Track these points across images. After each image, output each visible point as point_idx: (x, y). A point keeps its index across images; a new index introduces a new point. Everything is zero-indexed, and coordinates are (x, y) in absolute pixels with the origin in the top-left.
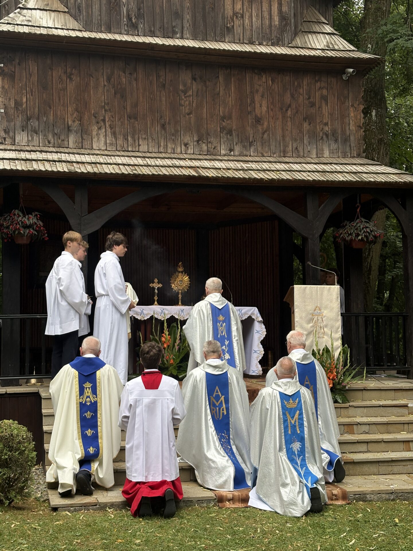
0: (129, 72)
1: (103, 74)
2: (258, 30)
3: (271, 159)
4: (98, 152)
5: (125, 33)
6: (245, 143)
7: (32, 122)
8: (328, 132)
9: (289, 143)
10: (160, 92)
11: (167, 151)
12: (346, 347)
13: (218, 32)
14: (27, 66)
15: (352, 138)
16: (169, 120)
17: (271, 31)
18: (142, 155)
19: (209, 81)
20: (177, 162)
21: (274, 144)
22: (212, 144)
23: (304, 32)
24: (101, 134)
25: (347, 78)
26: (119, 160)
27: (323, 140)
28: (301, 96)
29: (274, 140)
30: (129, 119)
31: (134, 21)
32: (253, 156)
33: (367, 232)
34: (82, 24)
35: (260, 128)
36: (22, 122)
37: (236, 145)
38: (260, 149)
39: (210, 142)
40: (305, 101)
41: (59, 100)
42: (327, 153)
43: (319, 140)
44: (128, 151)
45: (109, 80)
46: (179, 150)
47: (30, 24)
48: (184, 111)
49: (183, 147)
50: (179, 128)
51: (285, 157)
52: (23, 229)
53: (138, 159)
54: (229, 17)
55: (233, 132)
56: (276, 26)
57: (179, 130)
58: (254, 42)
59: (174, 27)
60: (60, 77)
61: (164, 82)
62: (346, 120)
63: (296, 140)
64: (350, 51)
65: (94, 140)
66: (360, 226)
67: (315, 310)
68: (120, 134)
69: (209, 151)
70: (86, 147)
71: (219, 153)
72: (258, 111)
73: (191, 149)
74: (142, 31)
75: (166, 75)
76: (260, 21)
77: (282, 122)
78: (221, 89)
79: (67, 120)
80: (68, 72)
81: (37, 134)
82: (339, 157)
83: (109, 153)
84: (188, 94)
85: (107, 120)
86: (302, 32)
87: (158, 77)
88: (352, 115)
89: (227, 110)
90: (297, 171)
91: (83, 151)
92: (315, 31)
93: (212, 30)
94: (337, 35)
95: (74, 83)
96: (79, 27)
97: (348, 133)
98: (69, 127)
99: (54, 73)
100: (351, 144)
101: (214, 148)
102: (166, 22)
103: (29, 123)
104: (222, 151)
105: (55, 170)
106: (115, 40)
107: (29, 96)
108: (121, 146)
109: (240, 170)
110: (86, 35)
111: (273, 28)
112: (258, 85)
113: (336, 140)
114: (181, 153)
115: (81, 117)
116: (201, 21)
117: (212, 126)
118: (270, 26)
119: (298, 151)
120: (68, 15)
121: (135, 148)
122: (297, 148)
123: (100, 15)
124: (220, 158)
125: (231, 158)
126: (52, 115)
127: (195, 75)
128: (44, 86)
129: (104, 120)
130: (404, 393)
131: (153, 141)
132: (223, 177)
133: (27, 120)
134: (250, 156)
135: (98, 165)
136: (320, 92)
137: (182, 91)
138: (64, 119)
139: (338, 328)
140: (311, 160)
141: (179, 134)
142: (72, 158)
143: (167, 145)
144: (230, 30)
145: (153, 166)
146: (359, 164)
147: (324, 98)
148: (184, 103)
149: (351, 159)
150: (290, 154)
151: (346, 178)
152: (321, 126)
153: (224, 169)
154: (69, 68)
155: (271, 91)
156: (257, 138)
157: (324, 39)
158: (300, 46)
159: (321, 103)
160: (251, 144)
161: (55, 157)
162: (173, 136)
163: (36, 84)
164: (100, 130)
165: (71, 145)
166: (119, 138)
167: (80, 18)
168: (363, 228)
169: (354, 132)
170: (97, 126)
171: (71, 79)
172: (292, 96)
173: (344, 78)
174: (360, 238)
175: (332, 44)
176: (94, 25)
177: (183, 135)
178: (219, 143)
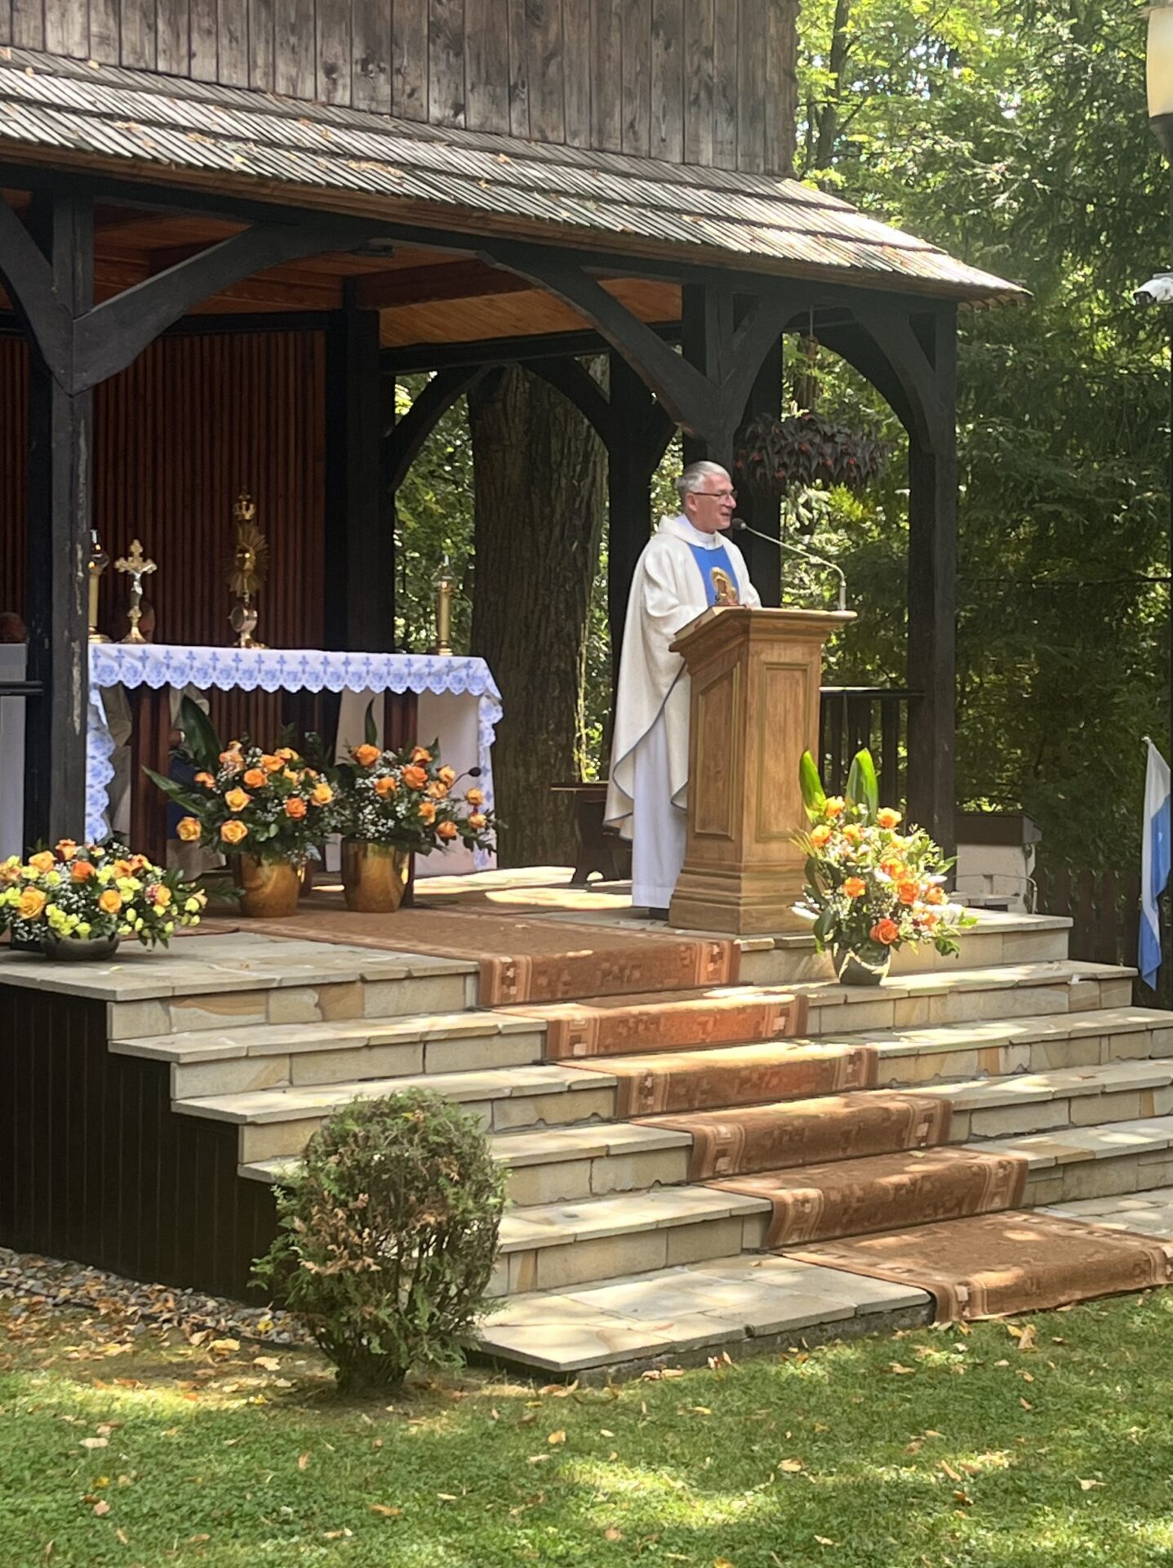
3: (575, 156)
4: (76, 68)
6: (498, 89)
8: (711, 78)
9: (613, 105)
11: (275, 88)
15: (770, 109)
18: (213, 97)
21: (574, 99)
22: (404, 78)
27: (699, 106)
29: (575, 89)
32: (521, 139)
35: (537, 39)
37: (472, 90)
38: (536, 113)
39: (398, 71)
43: (690, 106)
44: (156, 72)
46: (309, 93)
49: (321, 77)
51: (601, 151)
55: (466, 45)
57: (312, 12)
62: (758, 48)
63: (630, 96)
65: (48, 16)
69: (396, 104)
70: (25, 40)
71: (426, 114)
73: (344, 87)
77: (598, 30)
82: (736, 170)
83: (111, 75)
97: (761, 92)
100: (767, 127)
101: (411, 95)
104: (431, 110)
108: (133, 50)
109: (533, 189)
113: (732, 111)
114: (314, 100)
117: (408, 14)
119: (634, 133)
121: (179, 64)
122: (632, 125)
124: (434, 132)
125: (470, 138)
131: (234, 45)
134: (510, 136)
140: (678, 172)
141: (312, 31)
143: (274, 66)
149: (768, 178)
150: (615, 143)
152: (695, 58)
156: (530, 74)
160: (512, 94)
169: (776, 90)
177: (323, 36)
178: (425, 76)
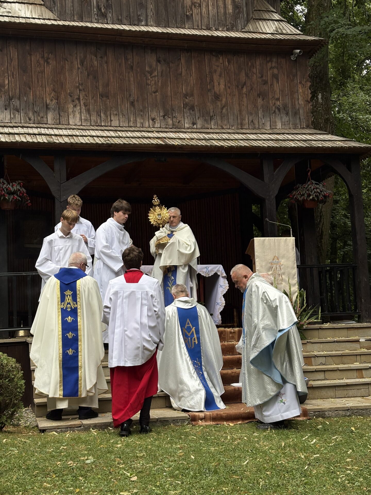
0: (100, 56)
1: (76, 58)
2: (214, 17)
3: (229, 131)
4: (75, 127)
5: (96, 21)
6: (207, 118)
7: (13, 102)
8: (280, 106)
9: (245, 117)
10: (129, 73)
11: (136, 125)
12: (302, 291)
13: (179, 19)
14: (8, 52)
15: (301, 111)
16: (138, 98)
17: (226, 18)
18: (113, 129)
19: (172, 63)
20: (146, 134)
21: (232, 117)
22: (176, 118)
23: (255, 19)
24: (76, 111)
25: (295, 58)
26: (93, 133)
27: (276, 113)
28: (254, 75)
29: (232, 114)
30: (101, 97)
31: (103, 11)
32: (213, 129)
33: (317, 192)
34: (56, 14)
35: (219, 103)
36: (5, 101)
37: (198, 119)
38: (219, 122)
39: (175, 117)
40: (258, 80)
41: (38, 81)
42: (279, 125)
43: (272, 114)
44: (101, 126)
45: (82, 63)
46: (147, 124)
47: (10, 15)
48: (150, 90)
49: (151, 121)
50: (147, 104)
51: (242, 129)
52: (8, 195)
53: (110, 132)
54: (188, 6)
55: (195, 108)
56: (230, 14)
57: (147, 106)
58: (211, 28)
59: (139, 15)
60: (38, 61)
61: (132, 64)
62: (296, 96)
63: (251, 114)
64: (296, 34)
65: (70, 116)
66: (311, 188)
67: (273, 259)
68: (94, 111)
69: (174, 125)
70: (63, 123)
71: (184, 126)
72: (216, 89)
73: (158, 123)
74: (110, 20)
75: (133, 57)
76: (216, 9)
77: (239, 98)
78: (183, 70)
79: (45, 99)
80: (45, 56)
81: (18, 112)
82: (290, 129)
83: (84, 128)
84: (153, 75)
85: (81, 98)
86: (254, 19)
87: (126, 59)
88: (301, 91)
89: (189, 89)
90: (253, 140)
91: (60, 126)
92: (265, 18)
93: (174, 18)
94: (285, 21)
95: (51, 66)
96: (54, 17)
97: (297, 108)
98: (47, 106)
99: (32, 58)
100: (301, 116)
101: (179, 122)
102: (132, 12)
103: (11, 102)
104: (185, 125)
105: (36, 141)
106: (87, 27)
107: (11, 78)
108: (94, 121)
109: (202, 140)
110: (61, 23)
111: (227, 16)
112: (216, 66)
113: (287, 113)
114: (149, 127)
115: (58, 97)
116: (163, 11)
117: (176, 103)
118: (225, 13)
119: (253, 123)
120: (44, 7)
121: (108, 123)
122: (252, 121)
123: (73, 6)
124: (184, 130)
125: (194, 130)
126: (32, 95)
127: (160, 57)
128: (24, 69)
129: (79, 99)
130: (356, 331)
131: (124, 117)
132: (188, 145)
133: (10, 100)
134: (211, 129)
135: (74, 137)
136: (271, 71)
137: (148, 72)
138: (43, 98)
139: (295, 275)
140: (265, 131)
141: (147, 110)
142: (51, 132)
143: (136, 120)
144: (189, 18)
145: (124, 138)
146: (308, 134)
147: (275, 77)
148: (150, 83)
149: (301, 129)
150: (247, 126)
151: (297, 145)
152: (273, 101)
153: (188, 139)
154: (46, 53)
155: (228, 71)
156: (217, 113)
157: (274, 25)
158: (252, 31)
159: (273, 81)
160: (211, 118)
161: (36, 131)
162: (141, 112)
163: (16, 67)
164: (76, 107)
165: (50, 121)
166: (92, 114)
167: (55, 9)
168: (314, 189)
169: (303, 106)
170: (72, 104)
171: (48, 63)
172: (247, 75)
173: (292, 59)
174: (311, 197)
175: (281, 29)
176: (68, 15)
177: (151, 111)
178: (183, 117)
